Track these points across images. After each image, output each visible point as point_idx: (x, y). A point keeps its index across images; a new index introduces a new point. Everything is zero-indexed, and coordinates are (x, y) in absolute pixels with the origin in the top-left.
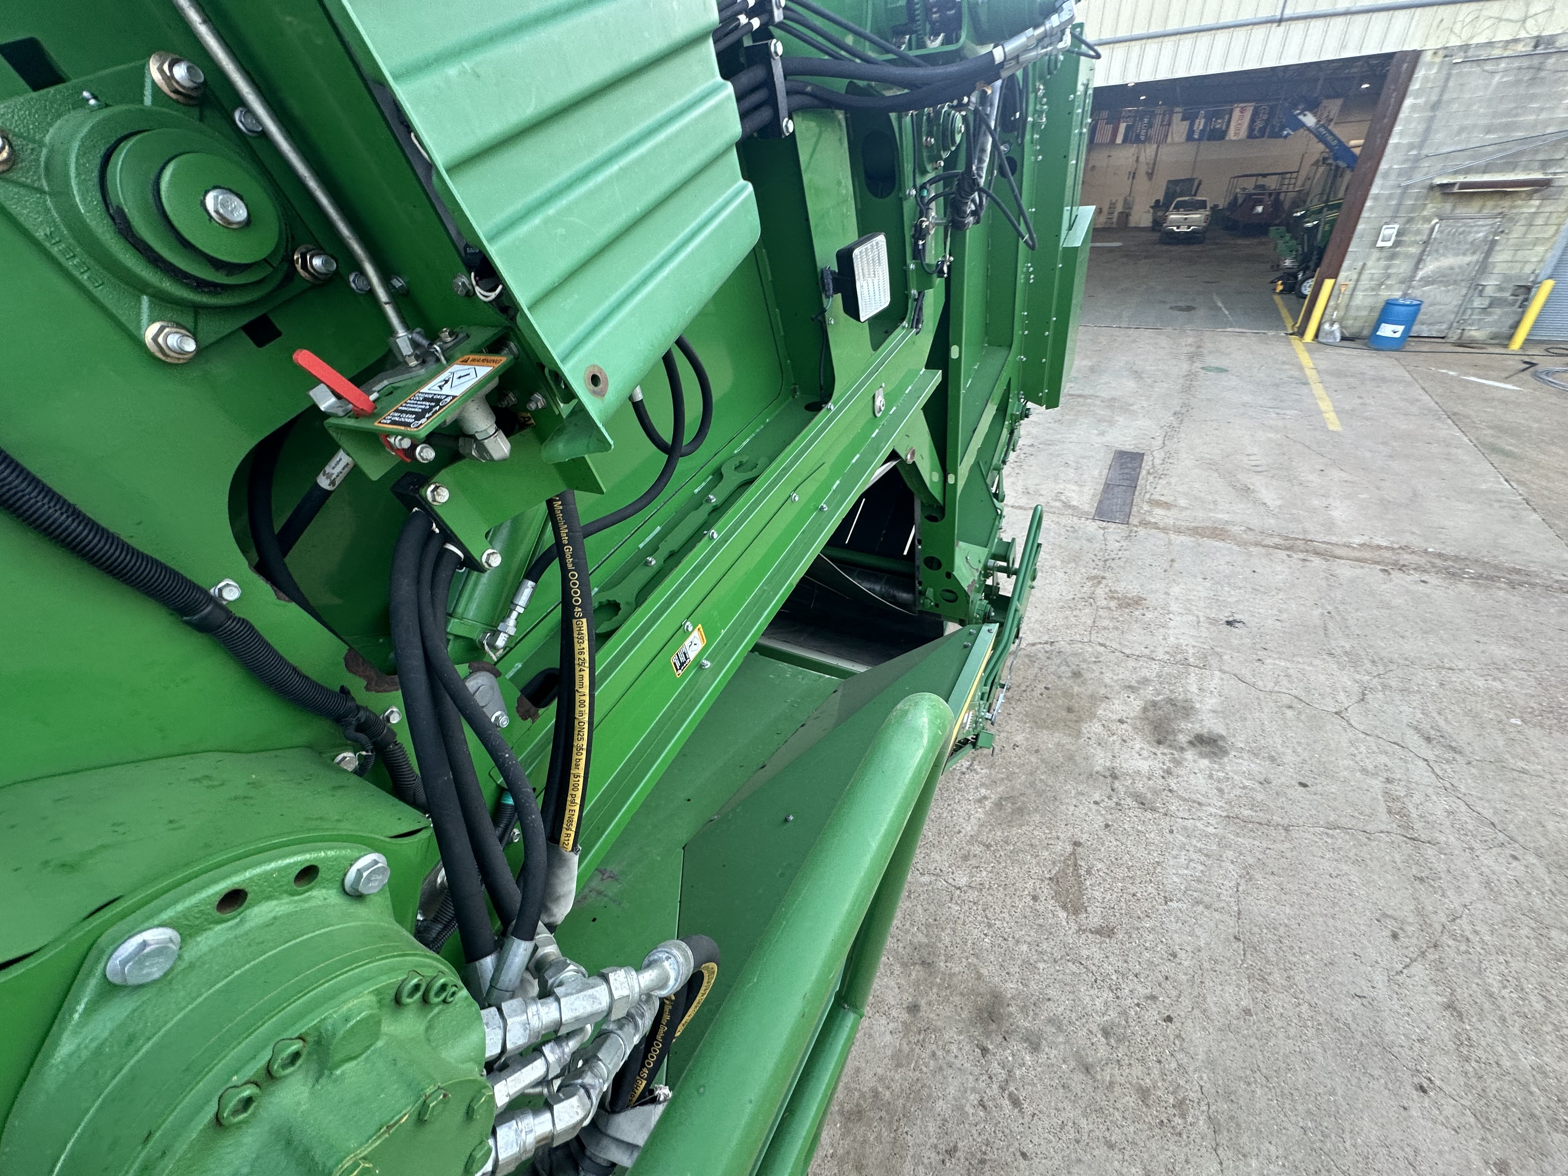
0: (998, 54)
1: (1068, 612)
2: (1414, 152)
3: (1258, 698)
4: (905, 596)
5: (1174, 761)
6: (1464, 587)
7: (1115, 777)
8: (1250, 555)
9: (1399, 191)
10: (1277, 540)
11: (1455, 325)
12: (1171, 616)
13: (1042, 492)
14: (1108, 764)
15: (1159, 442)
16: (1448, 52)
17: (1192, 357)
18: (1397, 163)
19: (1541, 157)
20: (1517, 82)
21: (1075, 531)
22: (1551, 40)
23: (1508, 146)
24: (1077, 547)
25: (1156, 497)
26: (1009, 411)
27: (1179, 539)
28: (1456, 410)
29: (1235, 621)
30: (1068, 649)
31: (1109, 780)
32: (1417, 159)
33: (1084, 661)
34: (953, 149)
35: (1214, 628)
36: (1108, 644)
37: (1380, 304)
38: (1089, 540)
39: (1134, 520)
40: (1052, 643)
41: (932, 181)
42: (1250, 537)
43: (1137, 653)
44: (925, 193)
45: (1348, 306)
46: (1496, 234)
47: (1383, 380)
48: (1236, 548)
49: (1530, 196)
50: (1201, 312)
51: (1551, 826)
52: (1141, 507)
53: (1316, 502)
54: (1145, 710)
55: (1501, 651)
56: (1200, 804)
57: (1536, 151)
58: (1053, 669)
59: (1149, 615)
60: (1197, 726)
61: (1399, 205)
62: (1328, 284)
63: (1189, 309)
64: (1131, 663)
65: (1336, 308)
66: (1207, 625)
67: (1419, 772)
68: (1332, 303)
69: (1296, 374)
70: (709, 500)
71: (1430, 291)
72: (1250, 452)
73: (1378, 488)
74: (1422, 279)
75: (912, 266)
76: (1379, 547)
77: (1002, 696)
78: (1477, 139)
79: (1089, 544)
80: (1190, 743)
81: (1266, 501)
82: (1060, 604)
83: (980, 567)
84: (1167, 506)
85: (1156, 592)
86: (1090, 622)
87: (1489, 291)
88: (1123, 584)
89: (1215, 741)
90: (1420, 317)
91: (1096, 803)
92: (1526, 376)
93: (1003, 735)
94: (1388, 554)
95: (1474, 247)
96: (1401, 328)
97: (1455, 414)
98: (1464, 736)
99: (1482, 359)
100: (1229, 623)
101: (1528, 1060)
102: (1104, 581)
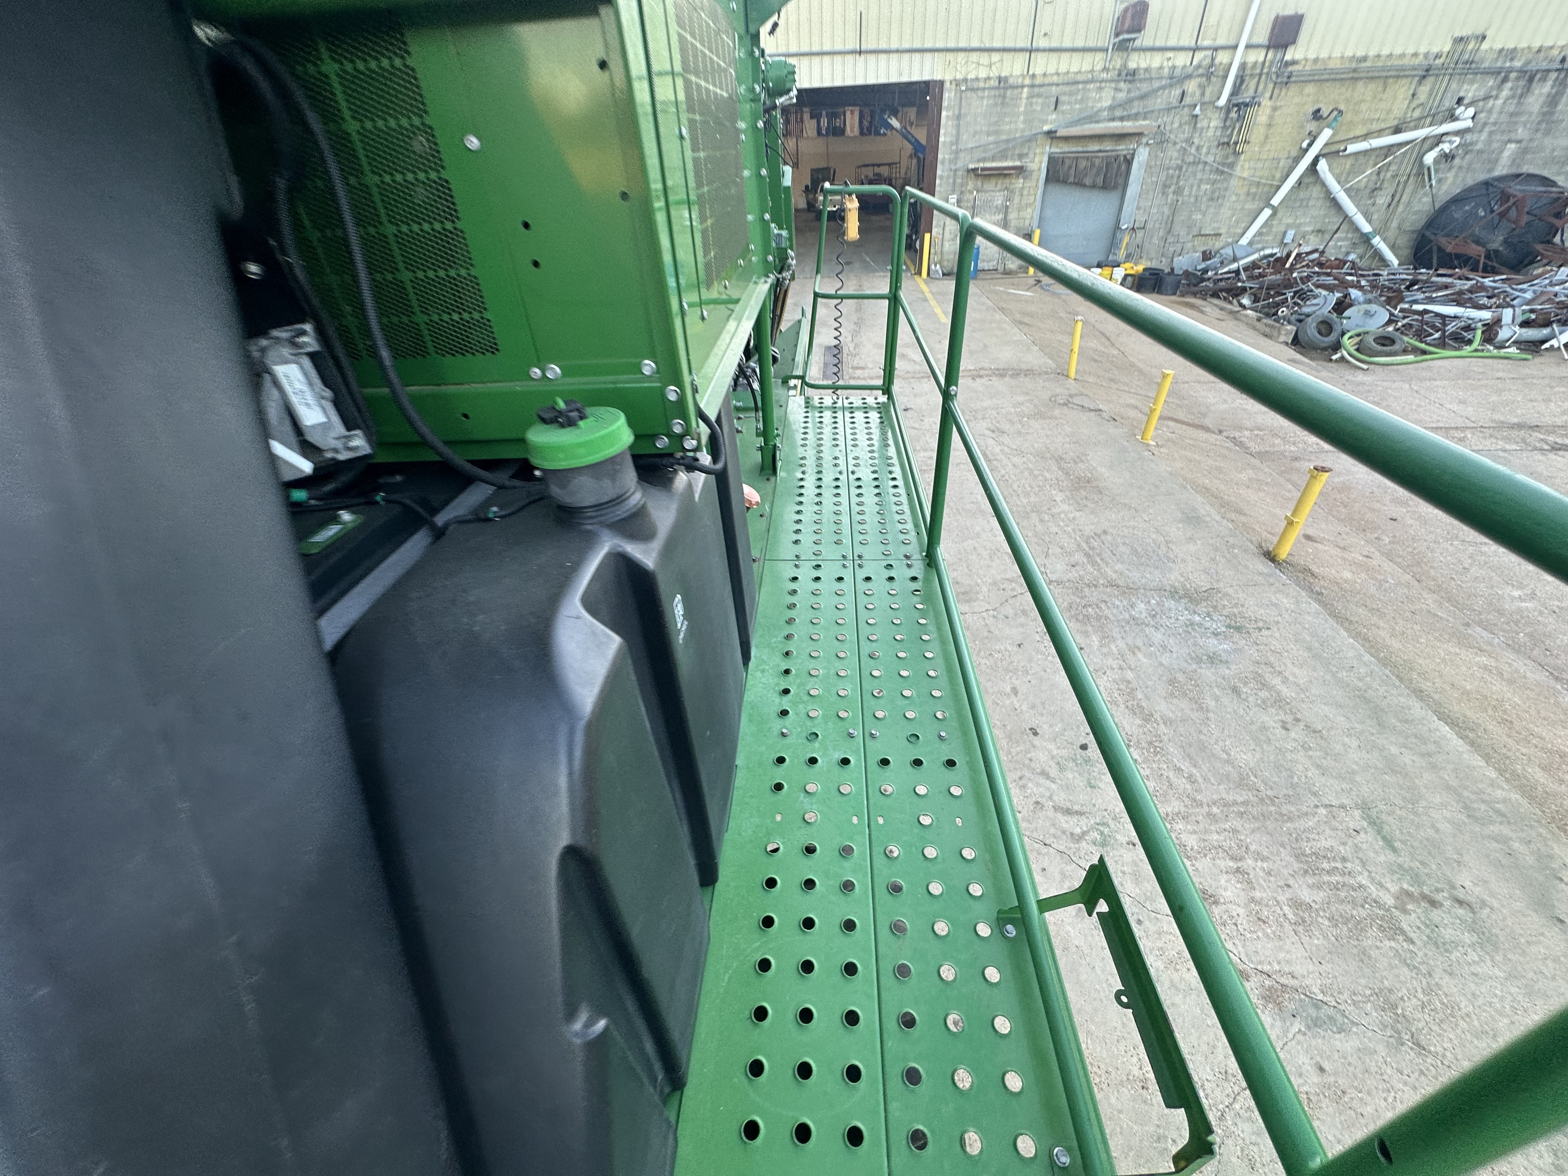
2: (954, 148)
6: (1007, 379)
8: (909, 383)
9: (952, 174)
10: (922, 375)
15: (849, 339)
16: (957, 83)
18: (947, 154)
19: (1017, 152)
20: (996, 105)
22: (1006, 79)
23: (1001, 144)
25: (855, 364)
28: (1003, 306)
29: (907, 409)
32: (957, 152)
39: (846, 377)
42: (908, 375)
45: (941, 251)
46: (1007, 201)
49: (1018, 177)
50: (857, 265)
51: (1036, 446)
52: (848, 371)
53: (939, 357)
55: (1021, 399)
57: (1014, 148)
61: (954, 182)
62: (927, 236)
63: (848, 263)
65: (935, 253)
67: (990, 442)
68: (932, 250)
69: (920, 296)
76: (970, 371)
78: (985, 139)
81: (914, 359)
84: (863, 368)
90: (981, 256)
92: (1037, 288)
94: (974, 373)
95: (998, 210)
96: (972, 264)
97: (1003, 308)
98: (1006, 427)
99: (1016, 281)
100: (905, 410)
101: (1025, 501)
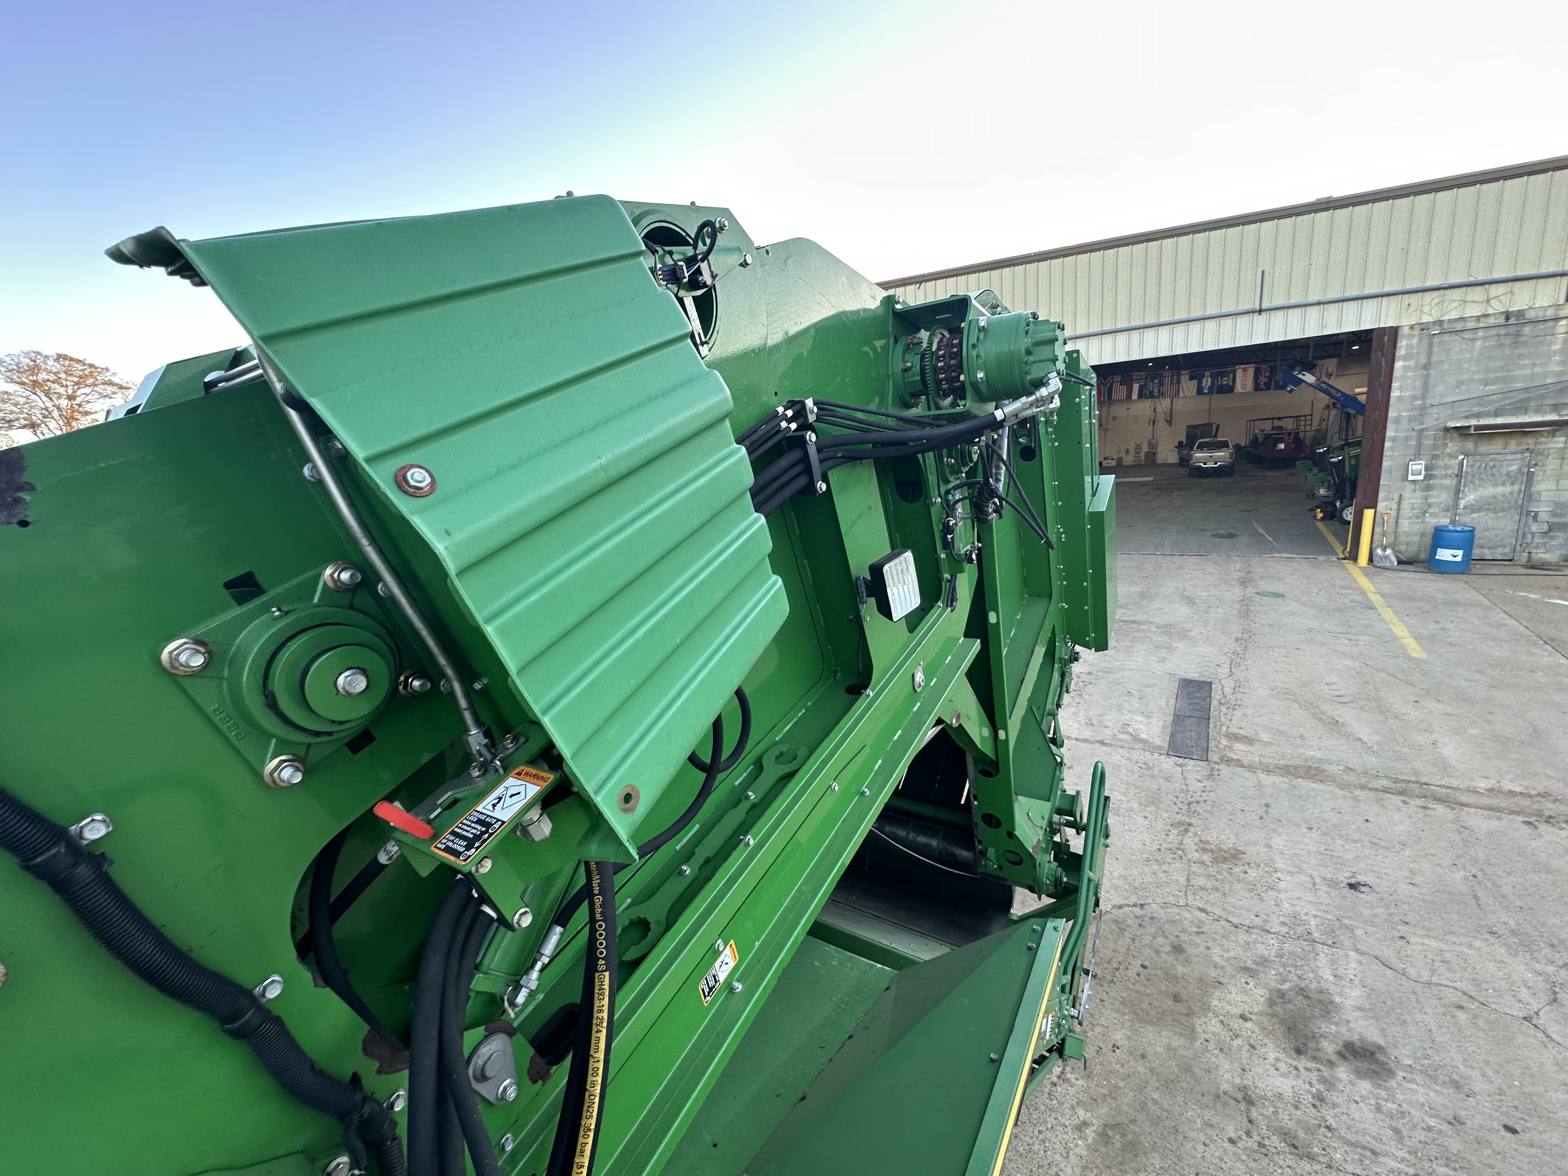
0: (999, 415)
1: (1155, 867)
2: (1419, 402)
3: (1414, 993)
4: (964, 854)
5: (1323, 1080)
7: (1250, 1102)
8: (1356, 799)
9: (1415, 434)
10: (1384, 782)
11: (1518, 548)
12: (1279, 875)
13: (1107, 723)
14: (1238, 1081)
15: (1225, 669)
16: (1424, 327)
17: (1244, 583)
18: (1405, 411)
19: (1549, 402)
20: (1501, 346)
21: (1149, 768)
22: (1520, 314)
23: (1510, 394)
24: (1155, 787)
25: (1233, 730)
26: (1057, 656)
27: (1269, 780)
28: (1552, 636)
29: (1359, 883)
30: (1161, 914)
31: (1243, 1106)
32: (1423, 408)
33: (1184, 931)
34: (972, 465)
35: (1334, 893)
36: (1209, 909)
37: (1430, 531)
38: (1167, 779)
39: (1214, 757)
40: (1142, 905)
41: (956, 488)
42: (1352, 778)
43: (1247, 922)
44: (950, 497)
45: (1396, 532)
46: (1529, 466)
47: (1458, 604)
48: (1338, 791)
49: (1553, 434)
50: (1244, 539)
52: (1219, 742)
53: (1420, 738)
54: (1271, 1002)
56: (1373, 1152)
57: (1543, 397)
58: (1147, 940)
59: (1253, 874)
60: (1343, 1029)
61: (1419, 444)
62: (1369, 514)
63: (1230, 536)
64: (1242, 937)
65: (1384, 534)
66: (1325, 888)
68: (1377, 530)
69: (1358, 598)
70: (747, 797)
71: (1480, 517)
72: (1327, 680)
73: (1489, 722)
74: (1465, 507)
75: (943, 556)
76: (1512, 793)
77: (1087, 985)
78: (1477, 390)
79: (1168, 784)
80: (1339, 1054)
81: (1361, 736)
82: (1145, 855)
83: (1045, 824)
84: (1249, 740)
85: (1255, 844)
86: (1182, 880)
87: (1542, 516)
88: (1215, 833)
89: (1372, 1053)
90: (1476, 542)
91: (1231, 1141)
93: (1098, 1029)
94: (1526, 802)
95: (1511, 478)
96: (1460, 553)
97: (1552, 640)
99: (1559, 581)
100: (1352, 886)
102: (1192, 829)
